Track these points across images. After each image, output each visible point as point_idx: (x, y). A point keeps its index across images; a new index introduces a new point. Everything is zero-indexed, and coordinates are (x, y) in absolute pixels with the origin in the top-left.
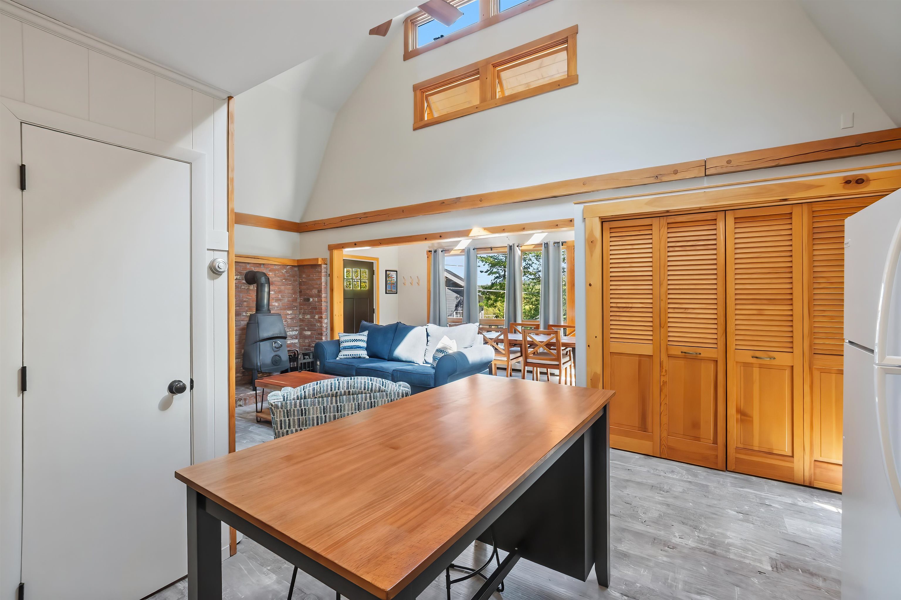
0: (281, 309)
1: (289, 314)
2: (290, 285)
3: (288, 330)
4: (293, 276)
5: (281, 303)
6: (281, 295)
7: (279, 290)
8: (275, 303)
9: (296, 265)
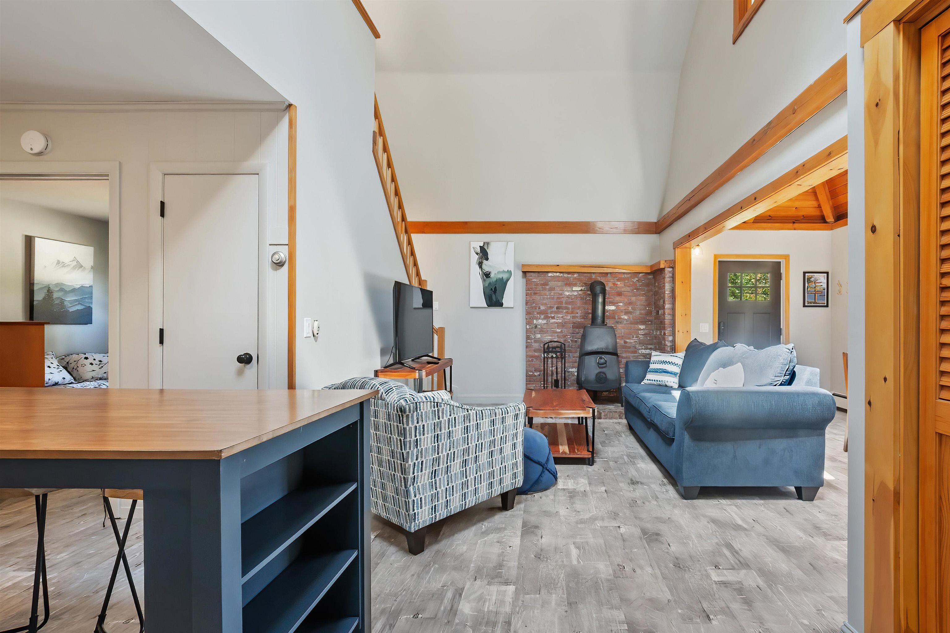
0: (631, 323)
1: (640, 330)
2: (643, 295)
3: (640, 348)
4: (647, 285)
5: (631, 316)
6: (632, 308)
7: (630, 301)
8: (624, 316)
9: (649, 271)
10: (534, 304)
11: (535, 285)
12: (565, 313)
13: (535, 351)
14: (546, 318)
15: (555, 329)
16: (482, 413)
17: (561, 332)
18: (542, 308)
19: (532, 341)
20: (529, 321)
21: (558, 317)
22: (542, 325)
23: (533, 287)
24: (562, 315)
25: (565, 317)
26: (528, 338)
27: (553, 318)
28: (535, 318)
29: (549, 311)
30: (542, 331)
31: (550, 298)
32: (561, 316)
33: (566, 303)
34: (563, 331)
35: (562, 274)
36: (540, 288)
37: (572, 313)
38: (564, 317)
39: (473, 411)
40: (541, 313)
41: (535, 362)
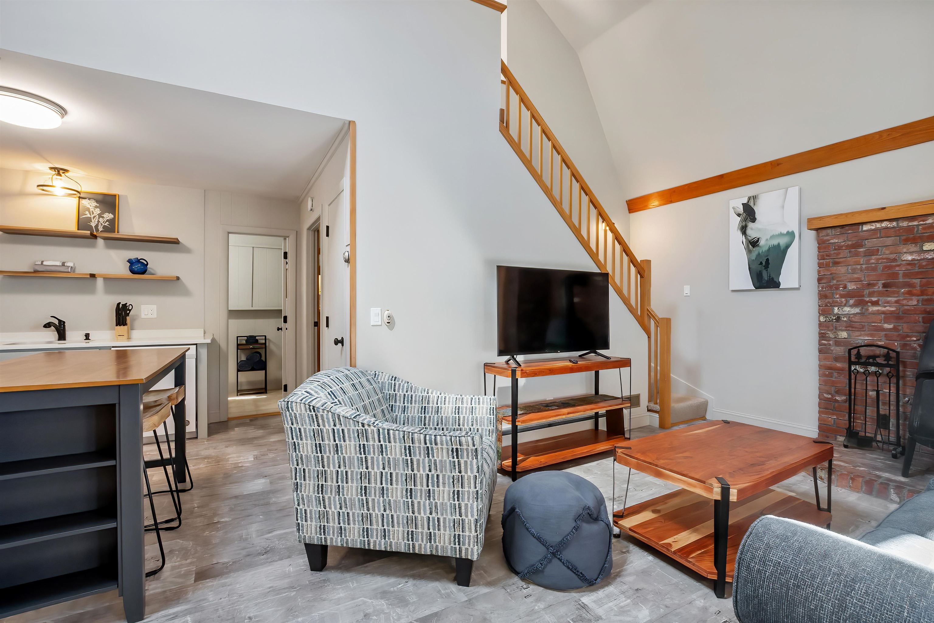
10: (835, 282)
11: (835, 249)
12: (904, 293)
13: (837, 359)
14: (861, 303)
15: (880, 323)
16: (388, 434)
17: (895, 329)
18: (851, 286)
19: (831, 342)
20: (824, 310)
21: (888, 302)
22: (851, 316)
23: (832, 252)
24: (895, 299)
25: (905, 302)
26: (822, 336)
27: (875, 303)
28: (836, 304)
29: (866, 292)
30: (850, 326)
31: (867, 269)
32: (893, 299)
33: (905, 275)
34: (900, 328)
35: (895, 224)
36: (845, 253)
37: (922, 293)
38: (901, 302)
39: (372, 427)
40: (849, 295)
41: (835, 378)
